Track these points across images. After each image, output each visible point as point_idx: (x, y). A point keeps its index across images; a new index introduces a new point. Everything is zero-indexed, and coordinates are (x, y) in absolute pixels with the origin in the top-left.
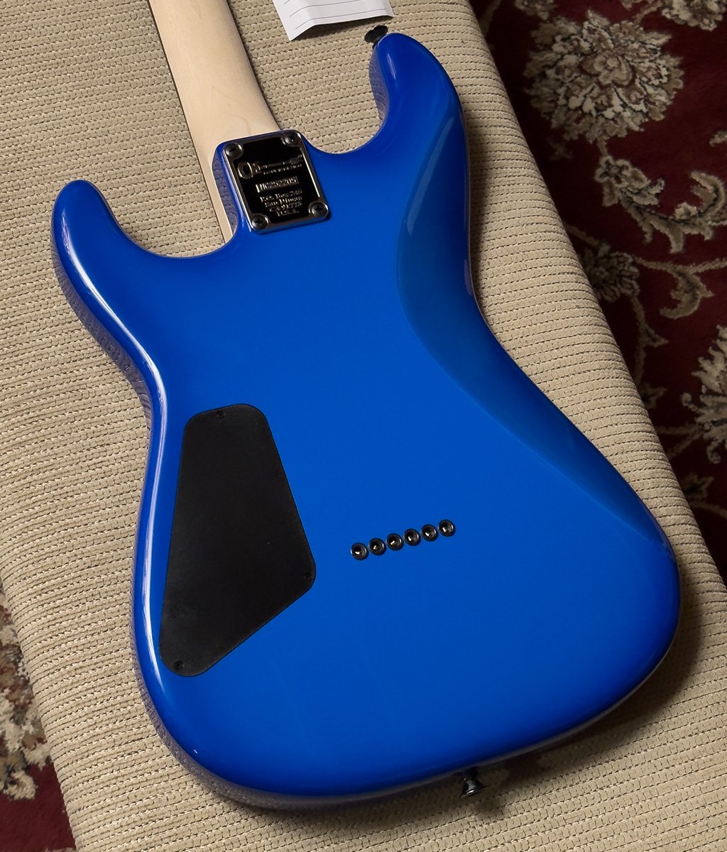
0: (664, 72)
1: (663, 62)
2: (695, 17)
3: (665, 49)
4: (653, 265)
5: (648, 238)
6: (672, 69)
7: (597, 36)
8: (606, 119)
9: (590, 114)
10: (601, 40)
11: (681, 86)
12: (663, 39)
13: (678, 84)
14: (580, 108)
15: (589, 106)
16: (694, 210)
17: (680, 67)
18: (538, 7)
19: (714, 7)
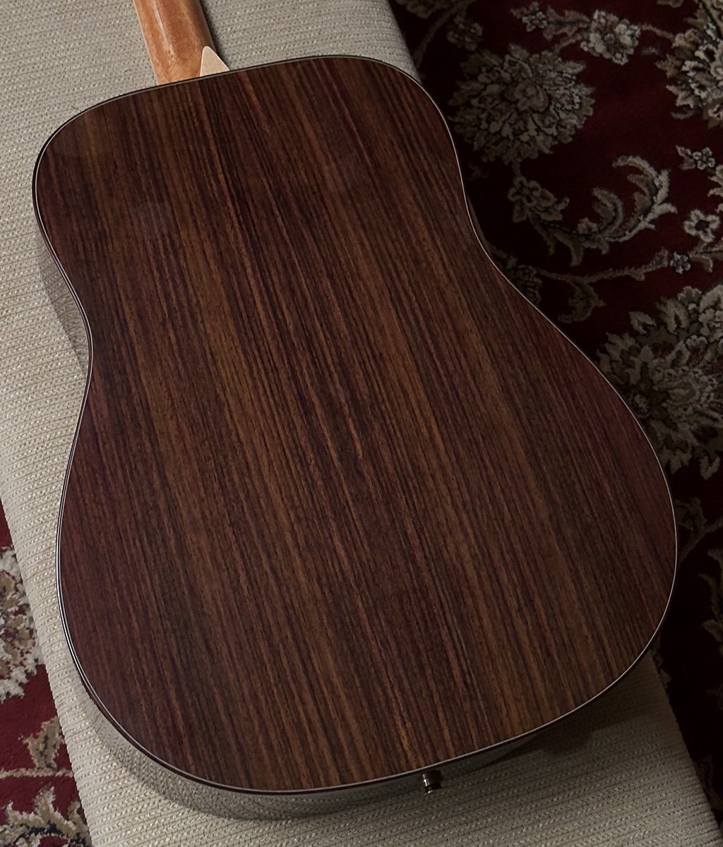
0: (577, 100)
1: (576, 91)
2: (608, 50)
3: (580, 78)
4: (554, 276)
5: (552, 251)
6: (584, 97)
7: (518, 67)
8: (522, 142)
9: (508, 138)
10: (522, 69)
11: (591, 113)
13: (588, 111)
14: (499, 132)
15: (507, 131)
16: (594, 226)
17: (592, 96)
18: (468, 39)
19: (627, 40)
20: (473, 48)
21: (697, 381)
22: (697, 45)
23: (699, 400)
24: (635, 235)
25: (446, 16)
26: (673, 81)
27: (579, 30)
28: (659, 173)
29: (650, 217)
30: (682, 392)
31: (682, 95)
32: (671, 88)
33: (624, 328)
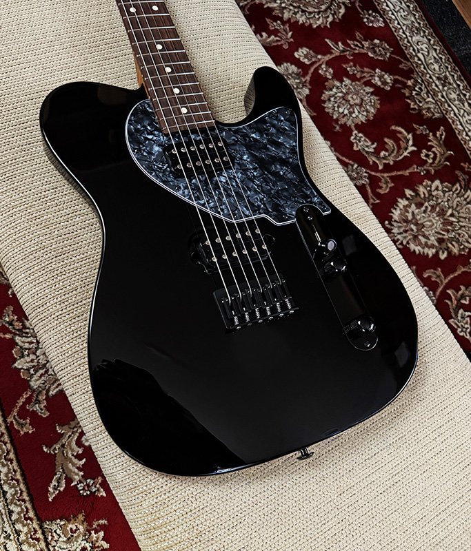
0: (373, 101)
1: (372, 97)
2: (382, 84)
3: (372, 93)
4: (373, 173)
5: (371, 163)
6: (375, 100)
7: (347, 88)
8: (353, 117)
9: (347, 115)
10: (350, 88)
11: (379, 107)
12: (372, 90)
14: (343, 112)
15: (346, 112)
16: (387, 154)
17: (378, 100)
18: (328, 74)
19: (389, 81)
20: (330, 77)
21: (434, 218)
22: (416, 86)
23: (436, 227)
24: (403, 158)
25: (318, 64)
26: (408, 98)
27: (371, 76)
28: (408, 134)
29: (408, 151)
30: (428, 223)
31: (412, 103)
32: (409, 101)
33: (403, 196)
